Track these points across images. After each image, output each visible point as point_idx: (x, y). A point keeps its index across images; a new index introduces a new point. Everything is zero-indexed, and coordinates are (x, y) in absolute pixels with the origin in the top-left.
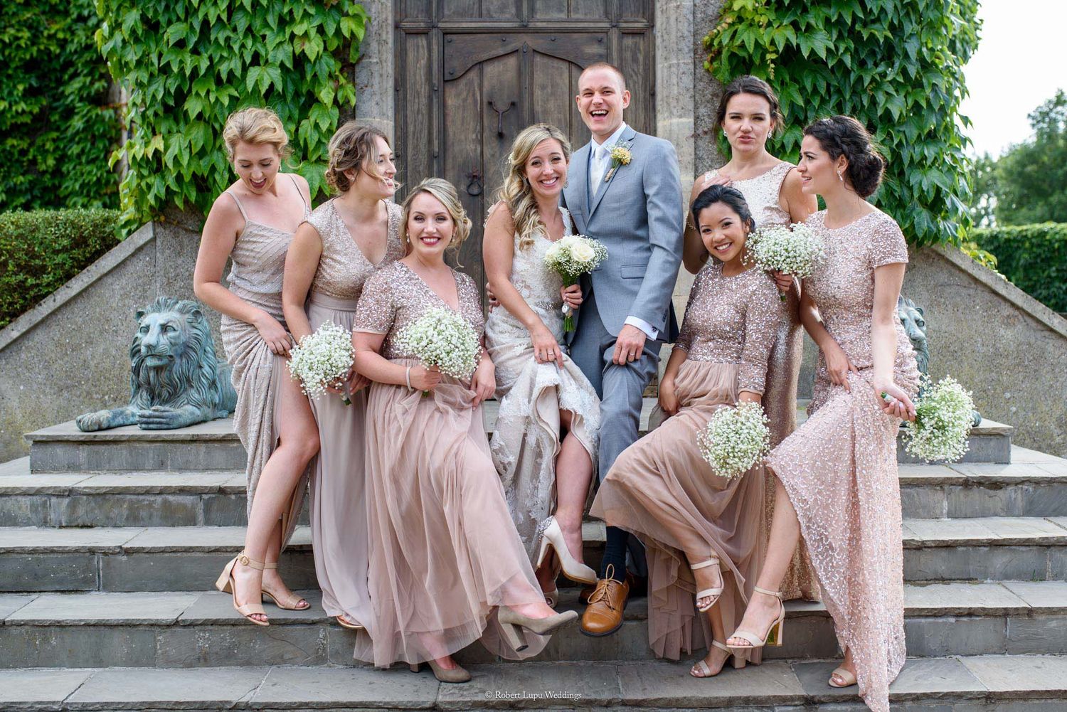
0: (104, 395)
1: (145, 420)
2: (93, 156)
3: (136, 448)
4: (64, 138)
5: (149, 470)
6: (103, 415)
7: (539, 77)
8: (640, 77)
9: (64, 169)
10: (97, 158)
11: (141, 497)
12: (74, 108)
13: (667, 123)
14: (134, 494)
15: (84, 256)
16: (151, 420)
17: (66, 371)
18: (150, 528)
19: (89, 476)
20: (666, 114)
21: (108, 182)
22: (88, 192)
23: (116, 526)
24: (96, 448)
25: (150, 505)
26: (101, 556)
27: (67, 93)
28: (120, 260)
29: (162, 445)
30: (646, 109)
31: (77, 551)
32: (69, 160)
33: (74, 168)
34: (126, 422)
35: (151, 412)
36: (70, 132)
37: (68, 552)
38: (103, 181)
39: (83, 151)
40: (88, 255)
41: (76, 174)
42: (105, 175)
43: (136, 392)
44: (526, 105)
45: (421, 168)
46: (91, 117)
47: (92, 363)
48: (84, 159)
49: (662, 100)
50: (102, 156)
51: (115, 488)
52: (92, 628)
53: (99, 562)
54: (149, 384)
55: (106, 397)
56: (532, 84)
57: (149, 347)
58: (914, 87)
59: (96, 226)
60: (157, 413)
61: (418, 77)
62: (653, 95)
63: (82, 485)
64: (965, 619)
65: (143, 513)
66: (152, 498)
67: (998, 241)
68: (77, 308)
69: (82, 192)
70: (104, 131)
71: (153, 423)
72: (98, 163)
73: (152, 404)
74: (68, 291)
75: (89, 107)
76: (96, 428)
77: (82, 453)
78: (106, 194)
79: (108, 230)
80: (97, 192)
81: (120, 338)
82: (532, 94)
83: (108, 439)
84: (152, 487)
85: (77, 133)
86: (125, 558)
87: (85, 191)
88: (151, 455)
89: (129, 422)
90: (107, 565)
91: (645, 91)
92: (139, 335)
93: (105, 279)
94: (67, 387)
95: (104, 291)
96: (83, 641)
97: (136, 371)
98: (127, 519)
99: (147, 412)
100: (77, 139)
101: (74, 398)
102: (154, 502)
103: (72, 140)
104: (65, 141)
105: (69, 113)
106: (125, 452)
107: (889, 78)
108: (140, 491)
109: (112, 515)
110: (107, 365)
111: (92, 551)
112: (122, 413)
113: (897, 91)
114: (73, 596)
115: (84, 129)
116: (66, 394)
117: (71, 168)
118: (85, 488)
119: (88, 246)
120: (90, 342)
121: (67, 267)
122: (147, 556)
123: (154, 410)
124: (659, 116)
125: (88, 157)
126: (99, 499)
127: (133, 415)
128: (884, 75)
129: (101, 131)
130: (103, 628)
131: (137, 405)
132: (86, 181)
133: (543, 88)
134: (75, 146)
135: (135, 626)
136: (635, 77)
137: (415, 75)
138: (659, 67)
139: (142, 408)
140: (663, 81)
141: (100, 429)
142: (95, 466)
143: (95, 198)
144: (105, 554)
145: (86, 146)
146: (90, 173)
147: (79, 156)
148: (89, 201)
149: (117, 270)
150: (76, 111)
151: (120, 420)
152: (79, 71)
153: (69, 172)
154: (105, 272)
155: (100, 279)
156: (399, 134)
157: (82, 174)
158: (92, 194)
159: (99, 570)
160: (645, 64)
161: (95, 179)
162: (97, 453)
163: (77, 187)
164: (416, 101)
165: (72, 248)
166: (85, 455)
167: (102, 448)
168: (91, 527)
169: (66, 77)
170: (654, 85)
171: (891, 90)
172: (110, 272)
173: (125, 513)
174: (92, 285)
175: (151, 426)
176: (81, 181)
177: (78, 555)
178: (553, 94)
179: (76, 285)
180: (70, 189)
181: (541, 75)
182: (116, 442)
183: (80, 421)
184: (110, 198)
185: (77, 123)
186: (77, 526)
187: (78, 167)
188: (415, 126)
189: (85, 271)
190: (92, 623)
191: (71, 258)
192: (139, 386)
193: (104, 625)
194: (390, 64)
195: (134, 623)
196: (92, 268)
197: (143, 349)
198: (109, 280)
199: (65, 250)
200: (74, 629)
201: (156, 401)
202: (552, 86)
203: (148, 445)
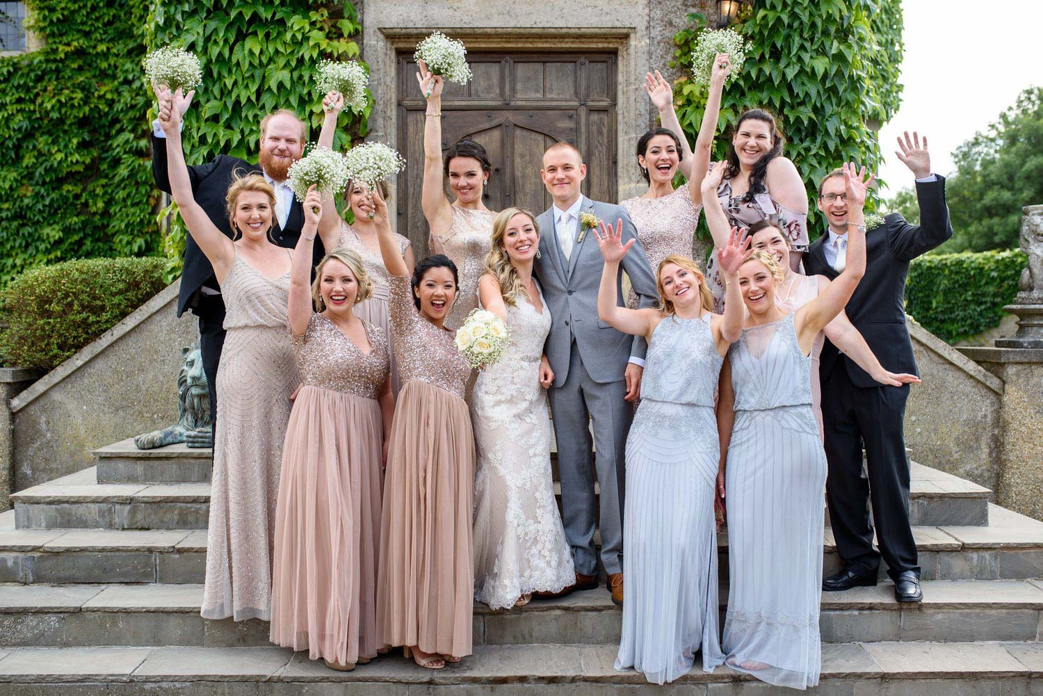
0: (153, 414)
1: (191, 439)
2: (138, 200)
3: (184, 463)
4: (111, 185)
5: (195, 482)
6: (156, 435)
7: (519, 148)
8: (604, 147)
9: (112, 211)
10: (140, 202)
11: (189, 505)
12: (120, 159)
13: (627, 187)
14: (183, 502)
15: (136, 297)
16: (196, 440)
17: (122, 394)
18: (197, 531)
19: (145, 486)
20: (626, 180)
21: (149, 222)
22: (132, 230)
23: (168, 529)
24: (152, 463)
25: (197, 511)
26: (158, 554)
27: (114, 146)
28: (166, 301)
29: (205, 460)
30: (609, 174)
31: (138, 550)
32: (116, 203)
33: (120, 210)
34: (175, 441)
35: (196, 433)
36: (117, 179)
37: (131, 551)
38: (146, 222)
39: (128, 195)
40: (140, 297)
41: (122, 215)
42: (147, 216)
43: (182, 415)
44: (508, 170)
45: (419, 224)
46: (134, 167)
47: (143, 388)
48: (129, 203)
49: (623, 167)
50: (145, 200)
51: (168, 497)
52: (152, 614)
53: (156, 559)
54: (194, 409)
55: (155, 416)
56: (513, 153)
57: (194, 378)
58: (834, 159)
59: (146, 271)
60: (200, 434)
61: (417, 148)
62: (615, 163)
63: (141, 494)
64: (866, 612)
65: (191, 518)
66: (198, 506)
67: (921, 269)
68: (131, 341)
69: (127, 232)
70: (146, 178)
71: (197, 442)
72: (142, 206)
73: (196, 426)
74: (124, 326)
75: (133, 158)
76: (151, 446)
77: (140, 468)
78: (147, 233)
79: (156, 275)
80: (139, 231)
81: (166, 367)
82: (513, 161)
83: (161, 455)
84: (198, 497)
85: (123, 180)
86: (177, 556)
87: (129, 230)
88: (196, 469)
89: (177, 441)
90: (163, 561)
91: (608, 159)
92: (185, 368)
93: (154, 317)
94: (123, 407)
95: (153, 327)
96: (144, 624)
97: (183, 397)
98: (178, 523)
99: (193, 433)
100: (122, 185)
101: (129, 416)
102: (200, 509)
103: (118, 185)
104: (112, 187)
105: (116, 162)
106: (174, 466)
107: (813, 152)
108: (188, 500)
109: (166, 520)
110: (156, 389)
111: (150, 550)
112: (171, 433)
113: (820, 163)
114: (135, 587)
115: (129, 176)
116: (121, 413)
117: (117, 210)
118: (143, 497)
119: (140, 289)
120: (142, 370)
121: (122, 307)
122: (195, 554)
123: (199, 432)
124: (620, 181)
125: (133, 200)
126: (155, 506)
127: (181, 435)
128: (808, 150)
129: (144, 178)
130: (161, 614)
131: (184, 426)
132: (131, 222)
133: (522, 156)
134: (121, 192)
135: (187, 612)
136: (600, 148)
137: (414, 146)
138: (620, 139)
139: (188, 430)
140: (623, 151)
141: (154, 447)
142: (149, 479)
143: (139, 236)
144: (161, 552)
145: (131, 192)
146: (134, 214)
147: (124, 200)
148: (133, 239)
149: (165, 309)
150: (122, 161)
151: (170, 439)
152: (125, 126)
153: (116, 214)
154: (154, 311)
155: (150, 317)
156: (401, 195)
157: (127, 216)
158: (135, 232)
159: (156, 565)
160: (608, 137)
161: (138, 219)
162: (152, 467)
163: (123, 226)
164: (416, 167)
165: (127, 291)
166: (142, 469)
167: (156, 463)
168: (148, 529)
169: (114, 132)
170: (616, 155)
171: (814, 162)
172: (158, 311)
173: (176, 518)
174: (143, 322)
175: (196, 445)
176: (126, 222)
177: (138, 553)
178: (531, 162)
179: (130, 322)
180: (117, 228)
181: (521, 146)
182: (167, 458)
183: (138, 441)
184: (151, 236)
185: (123, 171)
186: (137, 529)
187: (123, 209)
188: (414, 189)
189: (138, 310)
190: (152, 610)
191: (126, 299)
192: (185, 410)
193: (162, 612)
194: (393, 137)
195: (186, 610)
196: (144, 307)
197: (189, 381)
198: (158, 318)
199: (120, 292)
200: (137, 614)
201: (199, 423)
202: (530, 155)
203: (193, 461)
